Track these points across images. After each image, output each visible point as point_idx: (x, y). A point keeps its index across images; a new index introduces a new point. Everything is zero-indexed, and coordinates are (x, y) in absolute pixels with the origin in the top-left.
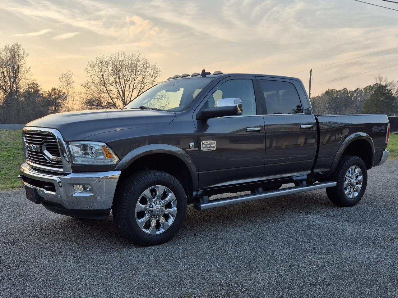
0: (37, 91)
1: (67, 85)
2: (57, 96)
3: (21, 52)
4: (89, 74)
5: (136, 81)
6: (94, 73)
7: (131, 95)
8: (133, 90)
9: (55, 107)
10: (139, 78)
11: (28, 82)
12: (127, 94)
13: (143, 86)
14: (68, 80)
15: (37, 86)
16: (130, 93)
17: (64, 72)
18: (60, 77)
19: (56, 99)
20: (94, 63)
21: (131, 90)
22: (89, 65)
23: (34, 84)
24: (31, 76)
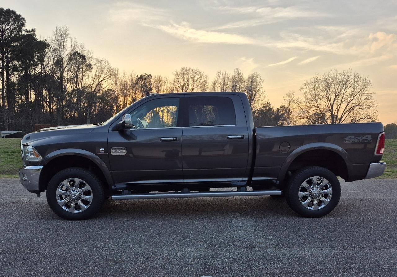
0: (270, 109)
1: (289, 103)
2: (284, 112)
3: (258, 79)
4: (303, 92)
5: (346, 94)
6: (308, 91)
7: (338, 108)
8: (341, 104)
9: (282, 120)
10: (349, 92)
11: (264, 102)
12: (335, 107)
13: (352, 99)
14: (290, 98)
15: (270, 105)
16: (338, 107)
17: (288, 92)
18: (284, 97)
19: (283, 114)
20: (309, 82)
21: (339, 103)
22: (304, 84)
23: (268, 103)
24: (265, 97)
